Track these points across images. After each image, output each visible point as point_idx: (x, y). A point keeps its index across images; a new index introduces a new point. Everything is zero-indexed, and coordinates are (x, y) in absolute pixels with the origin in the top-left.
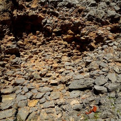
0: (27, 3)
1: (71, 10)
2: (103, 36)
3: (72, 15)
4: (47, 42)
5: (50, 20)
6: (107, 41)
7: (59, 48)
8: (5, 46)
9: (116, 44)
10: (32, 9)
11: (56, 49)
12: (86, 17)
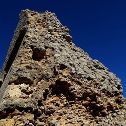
0: (61, 71)
1: (90, 82)
2: (113, 106)
3: (91, 86)
4: (70, 105)
5: (77, 87)
6: (117, 111)
7: (79, 111)
8: (47, 107)
9: (123, 113)
10: (64, 76)
11: (77, 112)
12: (101, 89)
